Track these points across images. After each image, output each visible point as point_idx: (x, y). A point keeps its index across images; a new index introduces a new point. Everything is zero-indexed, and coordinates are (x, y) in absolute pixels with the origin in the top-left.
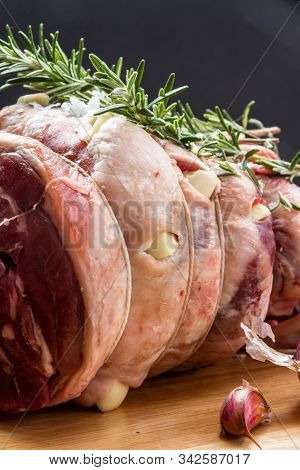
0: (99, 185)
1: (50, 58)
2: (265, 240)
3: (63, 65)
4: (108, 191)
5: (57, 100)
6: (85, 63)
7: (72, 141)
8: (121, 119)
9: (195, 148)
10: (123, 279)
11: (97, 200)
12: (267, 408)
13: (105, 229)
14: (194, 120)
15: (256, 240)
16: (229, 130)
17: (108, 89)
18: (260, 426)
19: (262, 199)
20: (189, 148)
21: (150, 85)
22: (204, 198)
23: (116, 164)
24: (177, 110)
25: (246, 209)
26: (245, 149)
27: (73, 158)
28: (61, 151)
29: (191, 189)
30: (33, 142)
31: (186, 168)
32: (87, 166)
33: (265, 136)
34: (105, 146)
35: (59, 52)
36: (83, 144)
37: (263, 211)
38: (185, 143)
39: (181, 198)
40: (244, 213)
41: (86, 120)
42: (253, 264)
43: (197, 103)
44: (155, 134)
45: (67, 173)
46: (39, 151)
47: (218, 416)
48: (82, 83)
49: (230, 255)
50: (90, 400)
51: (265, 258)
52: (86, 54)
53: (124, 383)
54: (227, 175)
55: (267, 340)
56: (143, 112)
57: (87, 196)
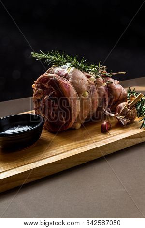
0: (71, 83)
1: (57, 57)
2: (106, 90)
3: (60, 58)
4: (73, 83)
5: (60, 66)
6: (65, 57)
7: (64, 74)
8: (74, 68)
9: (90, 73)
10: (78, 102)
11: (71, 86)
12: (110, 125)
13: (73, 91)
14: (89, 67)
15: (105, 90)
16: (96, 68)
17: (70, 62)
18: (110, 129)
19: (105, 81)
20: (88, 73)
21: (79, 60)
22: (93, 83)
23: (74, 77)
24: (85, 65)
25: (102, 84)
26: (100, 71)
27: (65, 78)
28: (62, 76)
29: (90, 81)
30: (56, 75)
31: (88, 77)
32: (68, 79)
33: (103, 68)
34: (71, 74)
35: (59, 55)
36: (66, 74)
37: (105, 84)
38: (87, 72)
39: (88, 83)
40: (101, 85)
41: (66, 69)
42: (104, 95)
43: (89, 63)
44: (81, 71)
45: (64, 81)
46: (57, 77)
47: (100, 128)
48: (65, 61)
49: (99, 94)
50: (74, 127)
51: (107, 94)
52: (65, 55)
53: (80, 123)
54: (97, 77)
55: (109, 111)
56: (78, 66)
57: (69, 85)
